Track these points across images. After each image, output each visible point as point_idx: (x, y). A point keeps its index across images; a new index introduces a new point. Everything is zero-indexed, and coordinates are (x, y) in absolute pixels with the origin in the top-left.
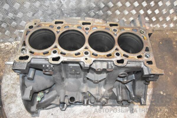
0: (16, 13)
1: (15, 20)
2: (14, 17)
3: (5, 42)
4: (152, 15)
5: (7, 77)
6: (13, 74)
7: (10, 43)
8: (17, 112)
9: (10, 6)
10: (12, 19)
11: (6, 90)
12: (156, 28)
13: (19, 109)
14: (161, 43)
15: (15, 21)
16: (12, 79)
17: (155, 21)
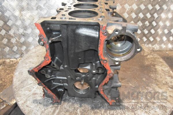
0: (26, 29)
1: (24, 35)
2: (23, 32)
3: (10, 58)
4: (148, 35)
7: (15, 59)
9: (22, 22)
10: (22, 34)
12: (155, 48)
15: (23, 37)
17: (153, 41)
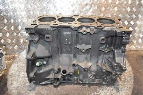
5: (15, 65)
6: (20, 63)
8: (17, 87)
11: (12, 72)
13: (19, 84)
14: (138, 58)
16: (18, 66)
